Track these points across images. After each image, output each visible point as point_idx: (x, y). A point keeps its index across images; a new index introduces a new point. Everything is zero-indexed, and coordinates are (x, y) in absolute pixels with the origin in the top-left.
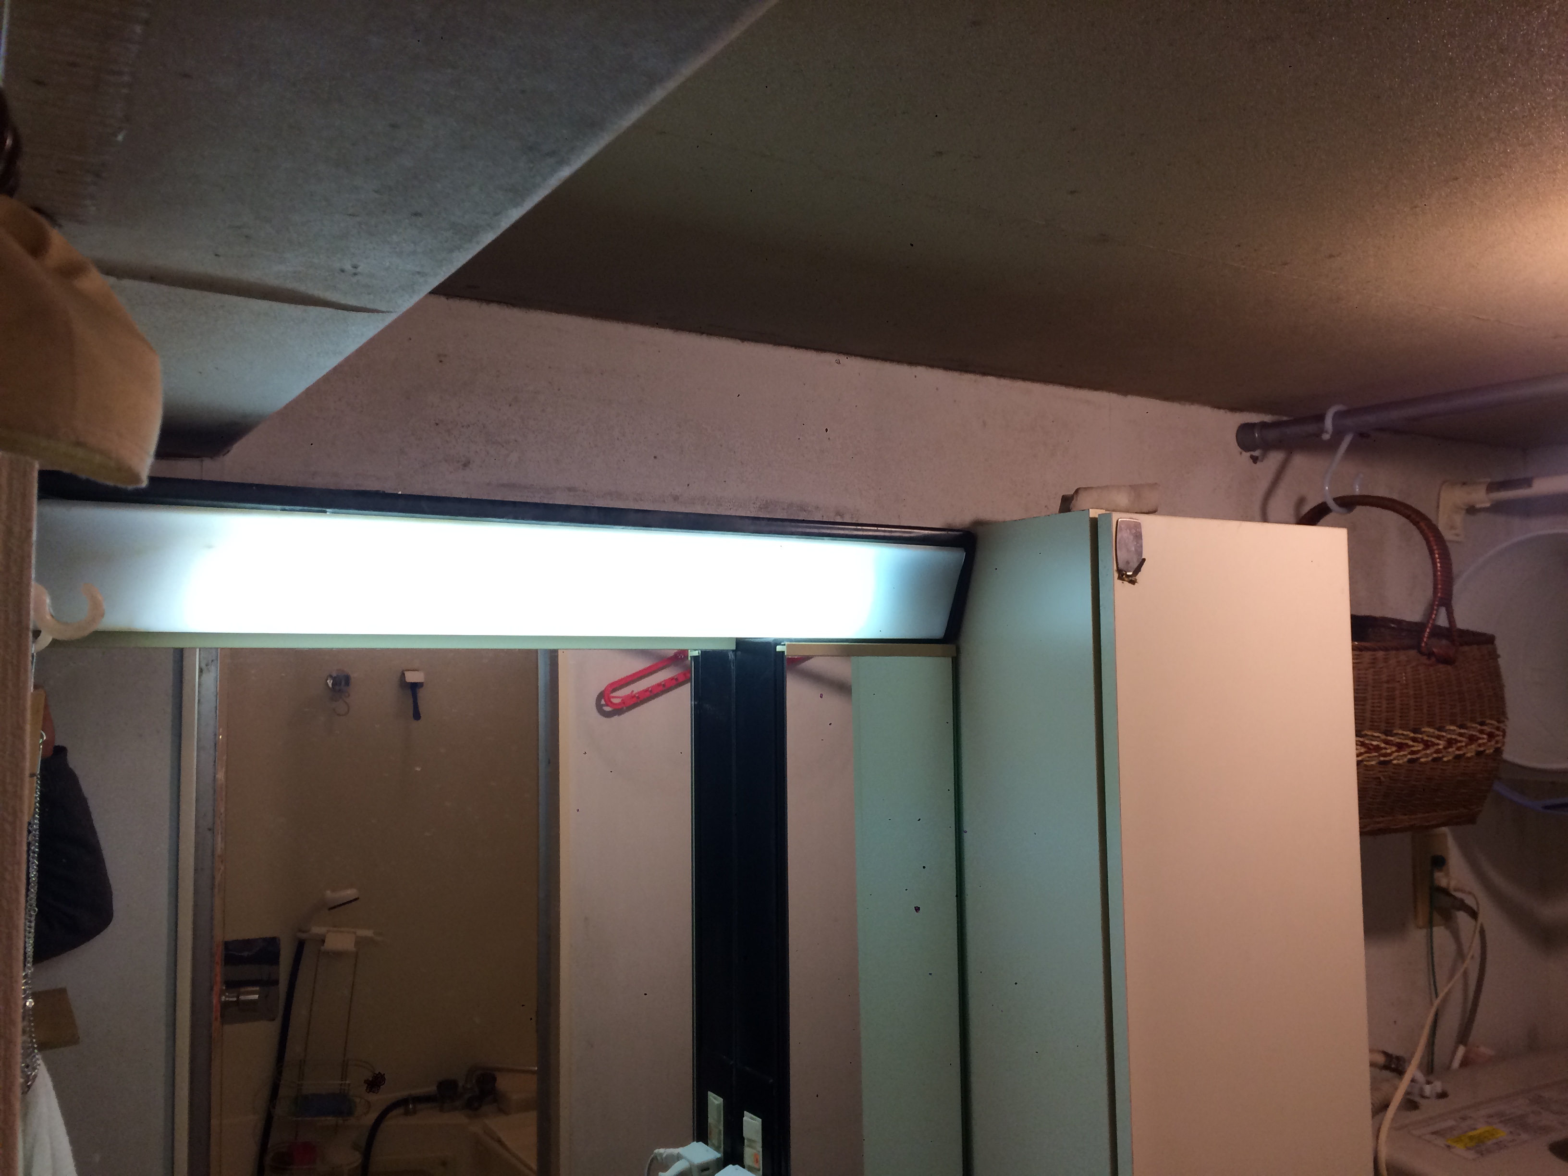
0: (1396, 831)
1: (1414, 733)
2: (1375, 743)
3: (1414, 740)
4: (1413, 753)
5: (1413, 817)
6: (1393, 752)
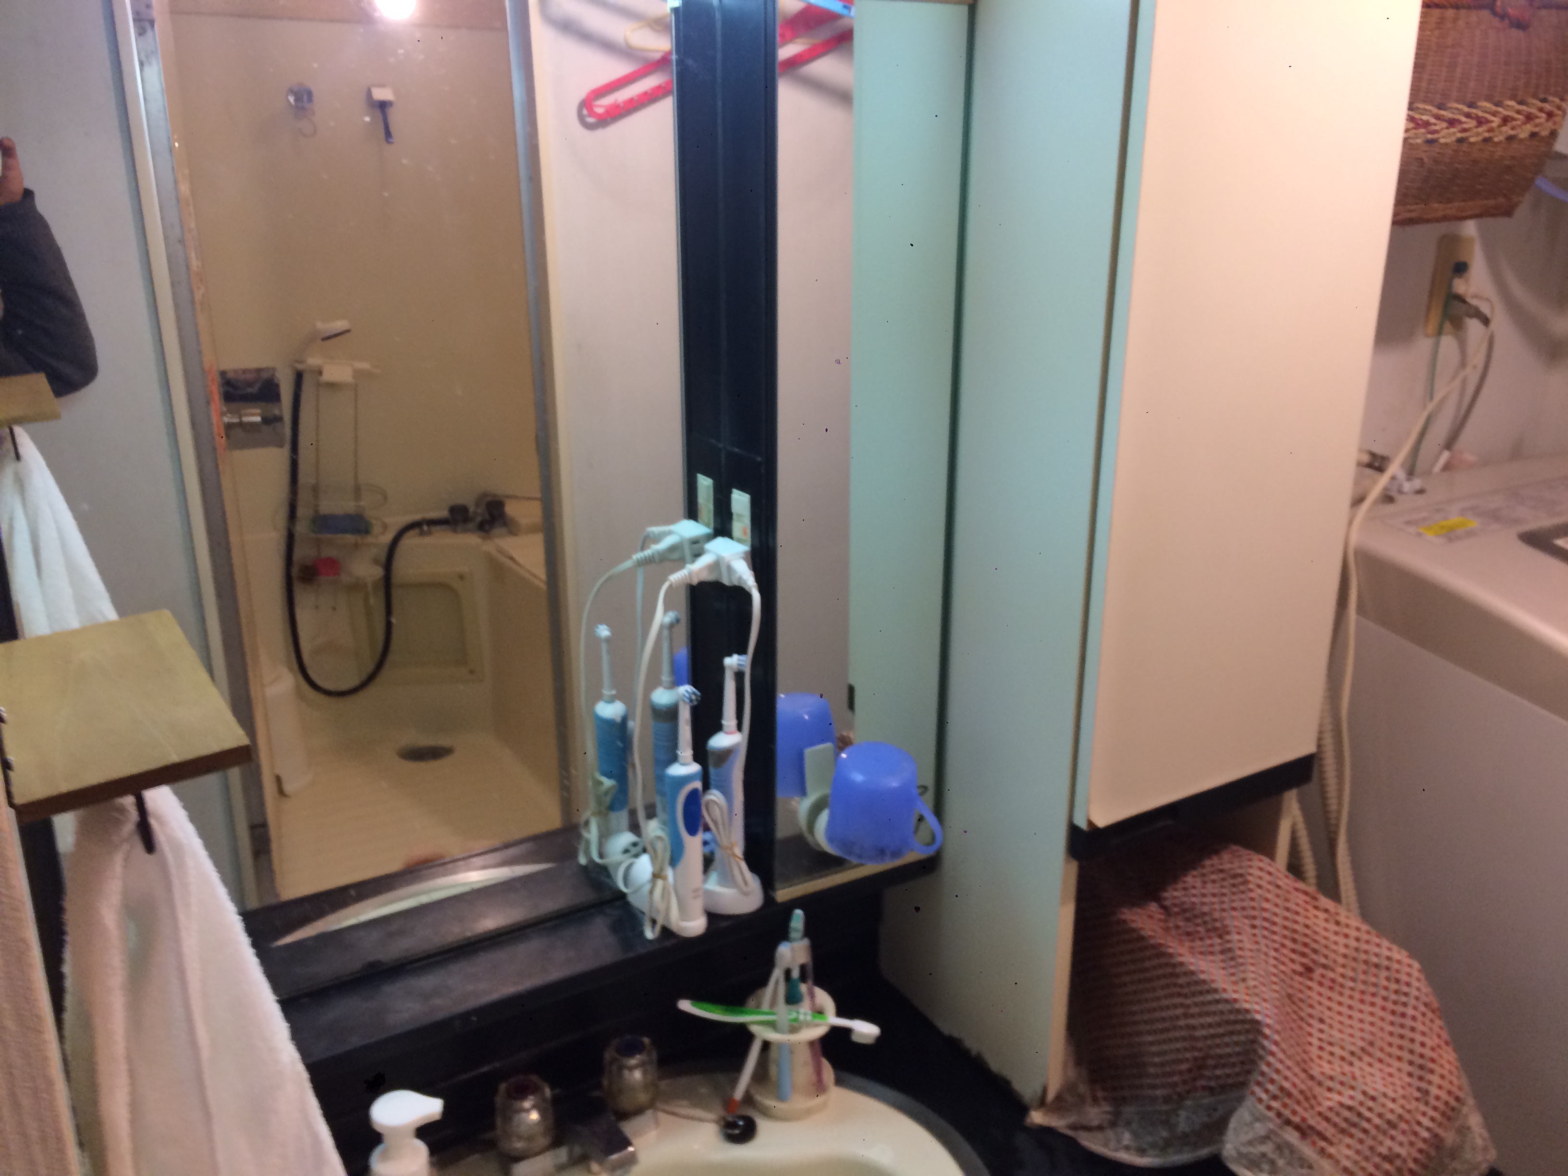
0: (1428, 221)
1: (1469, 106)
2: (1425, 118)
3: (1468, 115)
4: (1464, 130)
5: (1450, 205)
6: (1442, 129)
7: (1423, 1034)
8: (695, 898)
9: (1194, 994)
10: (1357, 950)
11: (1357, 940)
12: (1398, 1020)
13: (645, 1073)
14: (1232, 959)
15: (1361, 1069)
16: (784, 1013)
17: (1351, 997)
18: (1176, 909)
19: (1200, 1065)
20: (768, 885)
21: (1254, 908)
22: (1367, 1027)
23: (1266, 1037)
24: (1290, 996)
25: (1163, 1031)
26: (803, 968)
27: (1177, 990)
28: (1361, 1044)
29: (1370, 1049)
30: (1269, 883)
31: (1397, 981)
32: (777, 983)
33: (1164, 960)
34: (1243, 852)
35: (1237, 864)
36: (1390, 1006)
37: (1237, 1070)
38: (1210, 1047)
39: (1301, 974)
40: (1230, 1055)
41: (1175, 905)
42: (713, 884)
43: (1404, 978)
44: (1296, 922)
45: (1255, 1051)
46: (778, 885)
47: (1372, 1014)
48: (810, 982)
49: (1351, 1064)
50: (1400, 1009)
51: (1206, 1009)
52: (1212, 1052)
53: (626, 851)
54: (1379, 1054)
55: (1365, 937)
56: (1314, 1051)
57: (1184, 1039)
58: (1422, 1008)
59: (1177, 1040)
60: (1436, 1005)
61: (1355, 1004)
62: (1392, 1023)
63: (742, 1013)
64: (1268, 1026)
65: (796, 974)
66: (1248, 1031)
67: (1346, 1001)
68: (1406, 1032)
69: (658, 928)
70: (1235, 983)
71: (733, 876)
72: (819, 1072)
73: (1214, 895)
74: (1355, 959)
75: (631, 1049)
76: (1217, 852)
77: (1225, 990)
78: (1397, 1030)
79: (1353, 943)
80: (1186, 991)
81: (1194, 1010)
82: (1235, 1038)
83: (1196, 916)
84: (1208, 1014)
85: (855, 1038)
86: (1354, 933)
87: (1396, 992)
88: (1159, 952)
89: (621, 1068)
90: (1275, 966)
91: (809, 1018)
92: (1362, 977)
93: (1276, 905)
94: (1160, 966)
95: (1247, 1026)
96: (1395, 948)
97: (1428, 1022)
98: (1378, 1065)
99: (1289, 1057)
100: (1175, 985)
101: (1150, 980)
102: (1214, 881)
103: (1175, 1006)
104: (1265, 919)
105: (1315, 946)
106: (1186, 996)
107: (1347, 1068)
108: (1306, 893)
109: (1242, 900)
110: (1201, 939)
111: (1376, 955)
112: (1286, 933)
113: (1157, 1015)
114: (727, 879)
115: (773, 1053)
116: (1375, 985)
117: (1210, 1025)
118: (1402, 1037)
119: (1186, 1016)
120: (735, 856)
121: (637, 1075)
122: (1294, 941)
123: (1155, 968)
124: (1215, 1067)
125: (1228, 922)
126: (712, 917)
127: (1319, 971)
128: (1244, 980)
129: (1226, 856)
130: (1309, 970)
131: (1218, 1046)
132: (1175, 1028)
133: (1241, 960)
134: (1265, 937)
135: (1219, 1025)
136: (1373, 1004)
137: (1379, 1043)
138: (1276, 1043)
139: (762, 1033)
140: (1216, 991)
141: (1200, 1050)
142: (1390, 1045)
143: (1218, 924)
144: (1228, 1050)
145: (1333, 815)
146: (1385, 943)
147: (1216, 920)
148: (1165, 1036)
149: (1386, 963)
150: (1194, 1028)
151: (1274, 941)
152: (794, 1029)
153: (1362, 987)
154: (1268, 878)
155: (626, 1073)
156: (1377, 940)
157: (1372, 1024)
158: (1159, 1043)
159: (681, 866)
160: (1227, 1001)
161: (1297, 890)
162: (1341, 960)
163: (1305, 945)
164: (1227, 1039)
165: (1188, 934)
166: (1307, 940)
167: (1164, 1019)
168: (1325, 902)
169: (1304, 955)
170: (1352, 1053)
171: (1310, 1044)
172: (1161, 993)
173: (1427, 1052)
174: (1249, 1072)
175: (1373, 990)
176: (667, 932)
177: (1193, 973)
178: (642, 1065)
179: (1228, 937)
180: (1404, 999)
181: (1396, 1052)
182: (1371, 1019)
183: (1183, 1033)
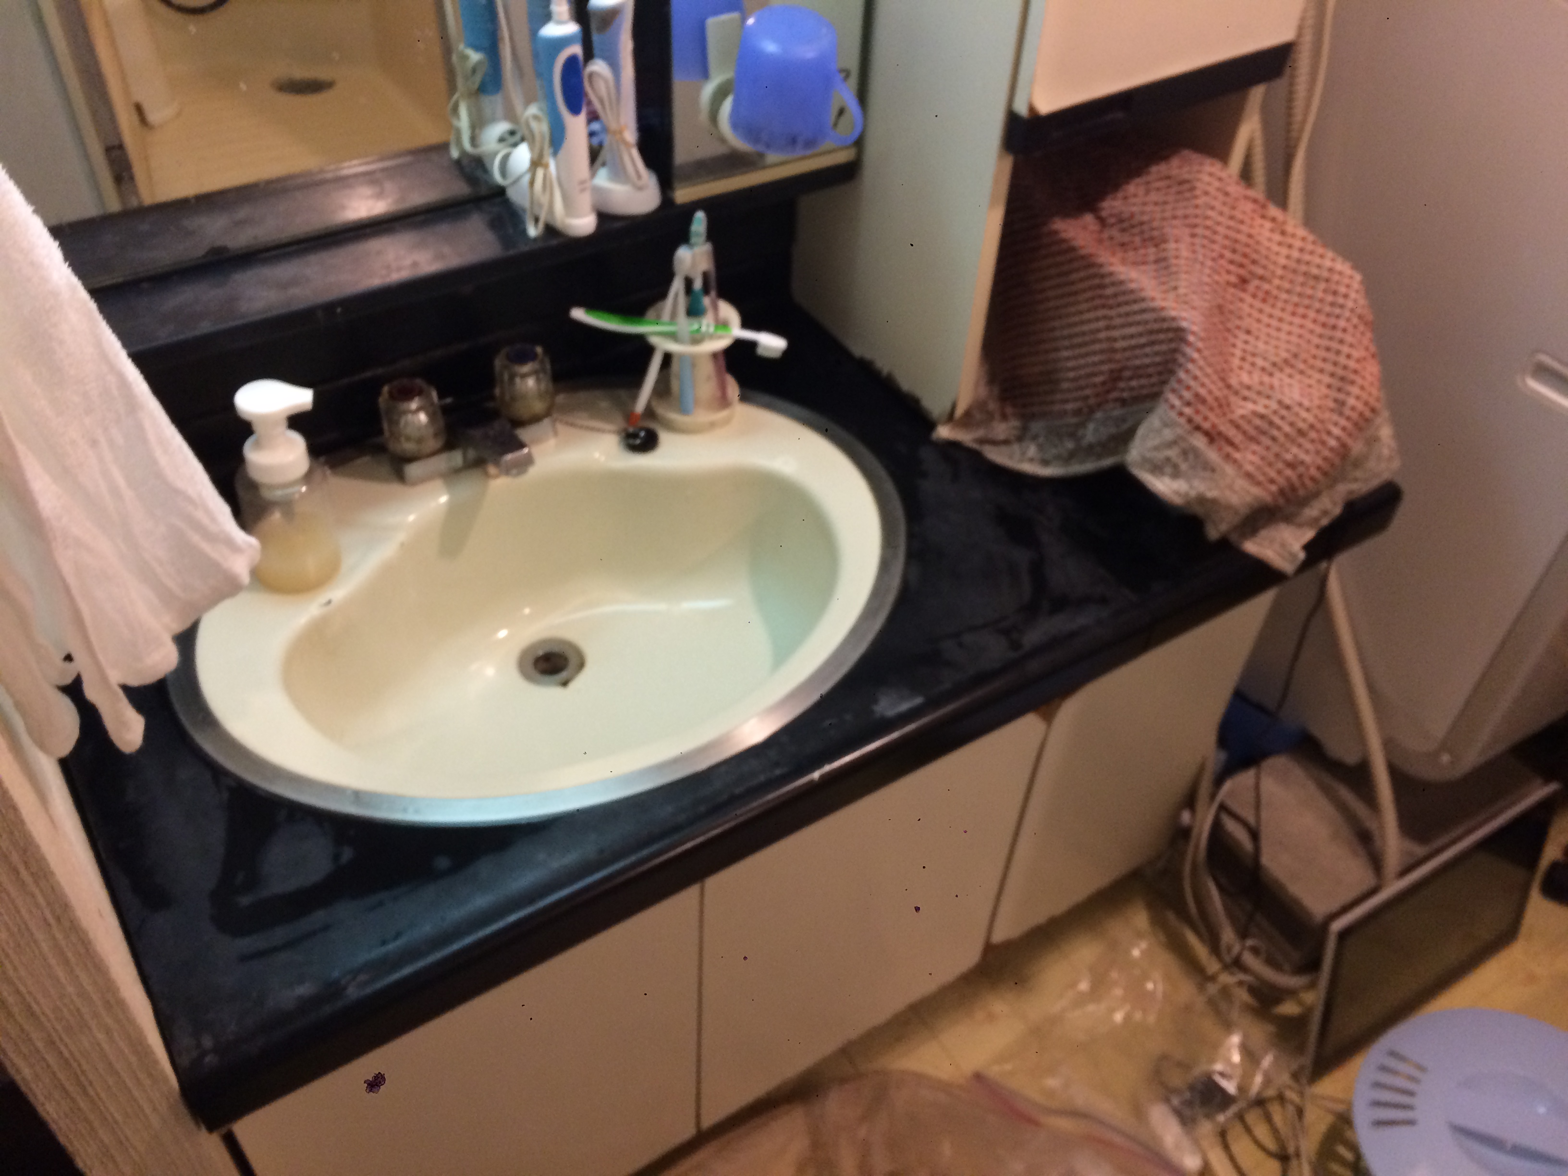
7: (1351, 346)
8: (583, 190)
9: (1119, 305)
10: (1299, 261)
11: (1301, 250)
12: (1328, 332)
13: (538, 380)
14: (1166, 268)
15: (1281, 380)
16: (686, 326)
17: (1283, 310)
18: (1112, 220)
19: (1116, 377)
20: (666, 183)
21: (1196, 216)
22: (1294, 339)
23: (1189, 344)
24: (1220, 308)
25: (1080, 345)
26: (705, 276)
27: (1103, 301)
28: (1284, 355)
29: (1293, 361)
30: (1218, 189)
31: (1335, 293)
32: (676, 295)
33: (1092, 271)
34: (1195, 157)
35: (1186, 169)
36: (1322, 318)
37: (1154, 380)
38: (1128, 359)
39: (1235, 286)
40: (1148, 366)
41: (1111, 215)
42: (602, 179)
43: (1342, 290)
44: (1239, 231)
45: (1175, 361)
46: (676, 185)
47: (1301, 326)
48: (713, 293)
49: (1271, 375)
50: (1332, 321)
51: (1130, 319)
52: (1130, 363)
53: (502, 140)
54: (1301, 366)
55: (1310, 247)
56: (1236, 362)
57: (1102, 352)
58: (1355, 320)
59: (1095, 353)
60: (1370, 317)
61: (1287, 317)
62: (1321, 336)
63: (639, 323)
64: (1193, 333)
65: (698, 285)
66: (1171, 340)
67: (1277, 313)
68: (1334, 345)
69: (541, 225)
70: (1166, 292)
71: (624, 168)
72: (723, 387)
73: (1156, 204)
74: (1295, 271)
75: (523, 358)
76: (1165, 158)
77: (1153, 299)
78: (1325, 343)
79: (1295, 254)
80: (1111, 302)
81: (1118, 321)
82: (1157, 348)
83: (1133, 227)
84: (1131, 325)
85: (760, 351)
86: (1298, 244)
87: (1332, 304)
88: (1088, 263)
89: (512, 377)
90: (1209, 276)
91: (712, 329)
92: (1298, 289)
93: (1221, 214)
94: (1088, 278)
95: (1171, 335)
96: (1340, 260)
97: (1358, 335)
98: (1298, 377)
99: (1210, 365)
100: (1100, 297)
101: (1076, 293)
102: (1158, 189)
103: (1097, 319)
104: (1207, 228)
105: (1255, 256)
106: (1111, 307)
107: (1266, 379)
108: (1255, 201)
109: (1185, 207)
110: (1135, 249)
111: (1319, 266)
112: (1227, 242)
113: (1077, 329)
114: (618, 174)
115: (675, 366)
116: (1310, 297)
117: (1132, 336)
118: (1328, 349)
119: (1108, 328)
120: (626, 143)
121: (531, 382)
122: (1234, 251)
123: (1082, 280)
124: (1131, 378)
125: (1168, 230)
126: (604, 217)
127: (1256, 282)
128: (1175, 288)
129: (1175, 162)
130: (1244, 281)
131: (1137, 357)
132: (1094, 342)
133: (1174, 269)
134: (1204, 246)
135: (1141, 335)
136: (1304, 316)
137: (1303, 356)
138: (1199, 350)
139: (663, 345)
140: (1143, 300)
141: (1118, 361)
142: (1315, 357)
143: (1155, 233)
144: (1147, 361)
145: (1295, 127)
146: (1330, 254)
147: (1153, 229)
148: (1083, 350)
149: (1325, 274)
150: (1115, 340)
151: (1213, 251)
152: (697, 339)
153: (1295, 299)
154: (1217, 184)
155: (518, 380)
156: (1320, 250)
157: (1300, 336)
158: (1075, 358)
159: (562, 153)
160: (1153, 310)
161: (1246, 198)
162: (1279, 272)
163: (1245, 255)
164: (1148, 350)
165: (1123, 245)
166: (1247, 250)
167: (1084, 334)
168: (1274, 211)
169: (1241, 266)
170: (1274, 364)
171: (1233, 355)
172: (1084, 306)
173: (1352, 364)
174: (1164, 382)
175: (1306, 302)
176: (551, 230)
177: (1122, 282)
178: (535, 373)
179: (1163, 246)
180: (1337, 311)
181: (1319, 364)
182: (1301, 331)
183: (1104, 346)
